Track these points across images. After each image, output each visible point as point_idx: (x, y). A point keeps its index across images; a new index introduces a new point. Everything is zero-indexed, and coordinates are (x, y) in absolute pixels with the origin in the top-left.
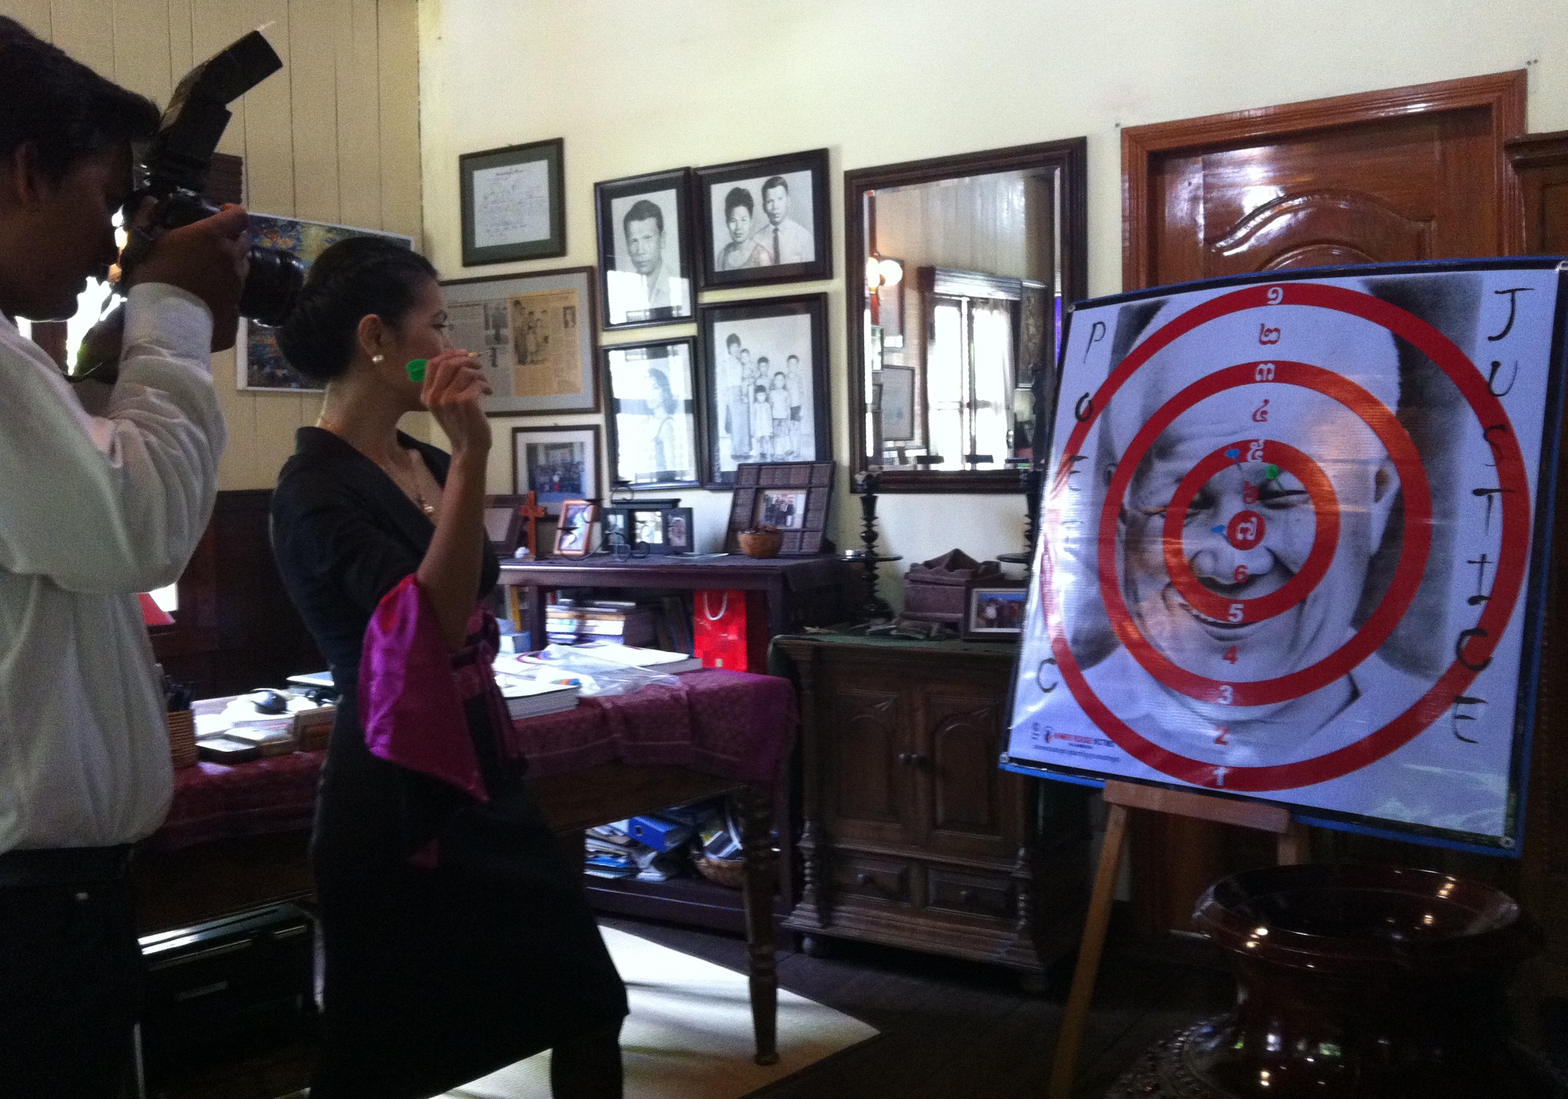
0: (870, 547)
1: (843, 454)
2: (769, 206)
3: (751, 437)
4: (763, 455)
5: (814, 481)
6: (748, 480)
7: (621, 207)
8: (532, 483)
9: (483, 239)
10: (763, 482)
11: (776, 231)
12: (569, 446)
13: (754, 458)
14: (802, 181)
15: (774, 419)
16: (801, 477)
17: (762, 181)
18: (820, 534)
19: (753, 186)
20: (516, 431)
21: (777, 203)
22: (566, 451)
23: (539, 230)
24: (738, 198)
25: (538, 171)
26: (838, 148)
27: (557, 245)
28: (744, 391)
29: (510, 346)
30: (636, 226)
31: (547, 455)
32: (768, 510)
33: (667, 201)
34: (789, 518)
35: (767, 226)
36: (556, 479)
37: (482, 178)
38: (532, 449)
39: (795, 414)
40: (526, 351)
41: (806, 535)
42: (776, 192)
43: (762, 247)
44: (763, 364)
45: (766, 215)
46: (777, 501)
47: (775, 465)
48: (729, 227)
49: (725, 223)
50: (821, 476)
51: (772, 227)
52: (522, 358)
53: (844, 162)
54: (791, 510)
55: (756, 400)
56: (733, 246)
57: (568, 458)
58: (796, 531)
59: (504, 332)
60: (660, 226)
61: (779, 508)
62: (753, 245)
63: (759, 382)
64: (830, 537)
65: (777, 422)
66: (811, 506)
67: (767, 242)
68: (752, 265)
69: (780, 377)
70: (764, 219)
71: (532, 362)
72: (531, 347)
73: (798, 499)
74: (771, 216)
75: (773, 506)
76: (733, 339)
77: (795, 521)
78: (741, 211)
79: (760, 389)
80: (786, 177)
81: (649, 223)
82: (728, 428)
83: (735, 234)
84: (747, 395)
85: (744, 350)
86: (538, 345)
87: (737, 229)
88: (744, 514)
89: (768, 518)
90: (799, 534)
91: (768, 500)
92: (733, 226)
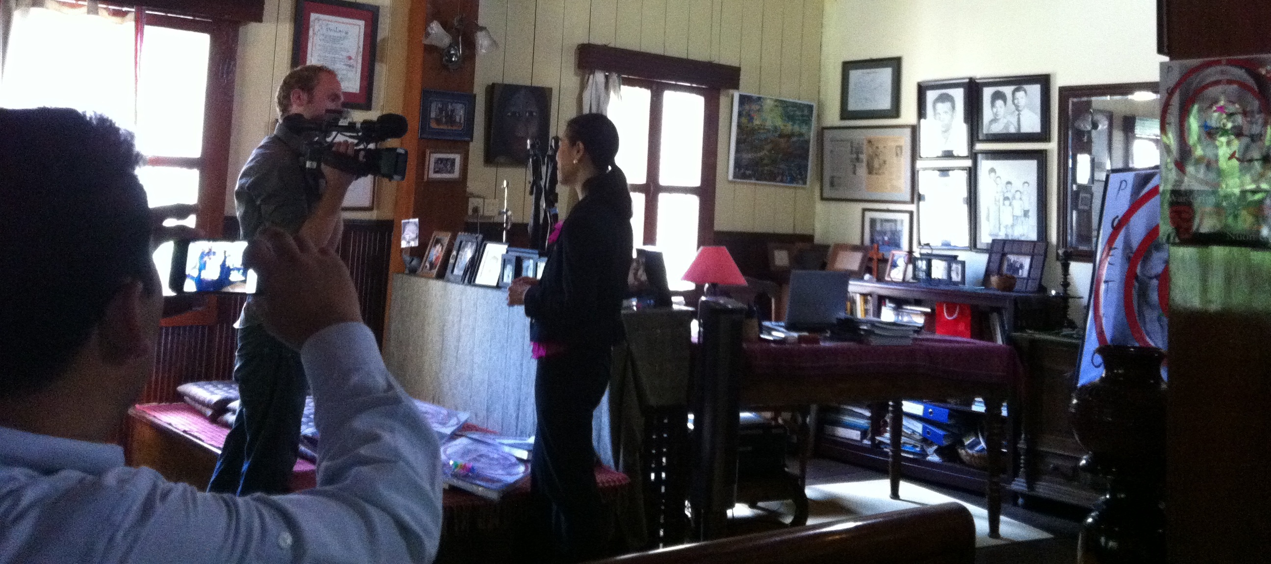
0: (1065, 291)
1: (1053, 237)
2: (1016, 101)
3: (1000, 224)
4: (1007, 235)
5: (1036, 251)
6: (998, 248)
7: (931, 95)
8: (872, 240)
9: (852, 106)
10: (1006, 250)
11: (1019, 115)
12: (895, 221)
13: (1002, 236)
14: (1035, 90)
15: (1013, 216)
16: (1028, 249)
17: (1013, 88)
18: (1037, 282)
19: (1007, 90)
20: (864, 210)
21: (1020, 100)
22: (893, 224)
23: (885, 104)
24: (997, 96)
25: (886, 74)
26: (1055, 74)
27: (895, 111)
28: (997, 199)
29: (864, 164)
30: (940, 105)
31: (882, 225)
32: (1008, 265)
33: (959, 95)
34: (1020, 271)
35: (1014, 112)
36: (886, 238)
37: (854, 75)
38: (873, 222)
39: (1026, 214)
40: (873, 167)
41: (1030, 281)
42: (1020, 95)
43: (1012, 123)
44: (1009, 185)
45: (1013, 106)
46: (1014, 261)
47: (1014, 242)
48: (992, 110)
49: (990, 109)
50: (1040, 249)
51: (1017, 113)
52: (871, 170)
53: (1060, 81)
54: (1022, 266)
55: (1004, 204)
56: (994, 120)
57: (893, 228)
58: (1024, 279)
59: (861, 156)
60: (953, 107)
61: (1015, 266)
62: (1005, 121)
63: (1006, 195)
64: (1043, 283)
65: (1015, 218)
66: (1033, 266)
67: (1014, 120)
68: (1004, 131)
69: (1019, 193)
70: (1013, 108)
71: (876, 174)
72: (876, 165)
73: (1026, 261)
74: (1017, 107)
75: (1012, 264)
76: (992, 170)
77: (1024, 273)
78: (999, 103)
79: (1006, 198)
80: (1025, 87)
81: (948, 105)
82: (988, 219)
83: (996, 114)
84: (999, 201)
85: (997, 177)
86: (880, 165)
87: (997, 112)
88: (994, 266)
89: (1008, 270)
90: (1025, 281)
91: (1009, 260)
92: (995, 110)
